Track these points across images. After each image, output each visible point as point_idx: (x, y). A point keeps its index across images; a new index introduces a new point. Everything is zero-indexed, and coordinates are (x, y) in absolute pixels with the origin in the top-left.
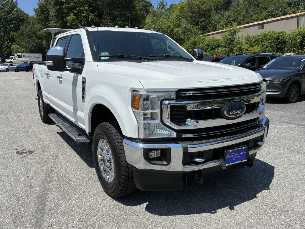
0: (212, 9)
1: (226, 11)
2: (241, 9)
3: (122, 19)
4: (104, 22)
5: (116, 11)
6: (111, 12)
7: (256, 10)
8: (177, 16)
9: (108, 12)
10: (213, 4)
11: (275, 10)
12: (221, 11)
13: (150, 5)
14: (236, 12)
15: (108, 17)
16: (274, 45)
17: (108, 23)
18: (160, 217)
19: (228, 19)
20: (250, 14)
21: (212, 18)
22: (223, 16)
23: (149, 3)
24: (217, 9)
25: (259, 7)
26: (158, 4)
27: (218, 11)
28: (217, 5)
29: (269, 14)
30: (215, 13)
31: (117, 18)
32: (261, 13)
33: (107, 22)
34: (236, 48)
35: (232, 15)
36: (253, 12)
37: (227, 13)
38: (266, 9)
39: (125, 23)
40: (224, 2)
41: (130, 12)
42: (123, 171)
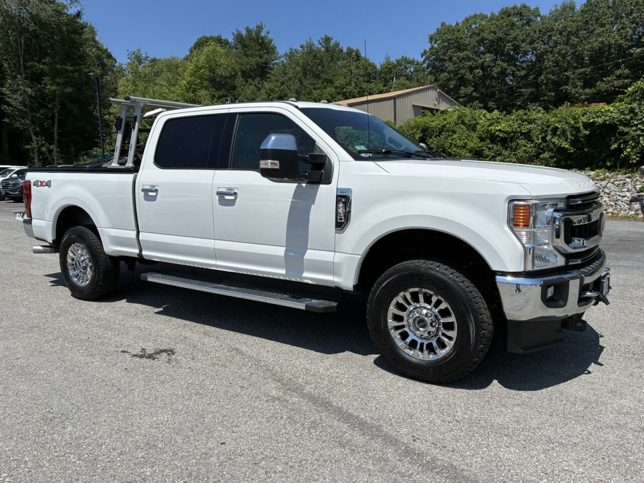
0: (236, 74)
1: (262, 80)
2: (290, 79)
3: (57, 80)
4: (10, 85)
5: (39, 62)
6: (29, 63)
7: (315, 82)
8: (188, 83)
9: (20, 65)
10: (238, 66)
11: (347, 85)
12: (253, 80)
13: (108, 55)
14: (283, 83)
15: (21, 74)
17: (21, 87)
19: (269, 95)
20: (308, 90)
21: (238, 91)
22: (259, 89)
23: (106, 51)
24: (246, 75)
25: (319, 78)
26: (129, 56)
27: (249, 80)
28: (245, 69)
29: (338, 91)
30: (244, 83)
31: (44, 78)
32: (325, 88)
33: (18, 86)
35: (277, 89)
36: (312, 87)
37: (267, 85)
38: (331, 82)
39: (66, 90)
40: (257, 65)
41: (77, 67)
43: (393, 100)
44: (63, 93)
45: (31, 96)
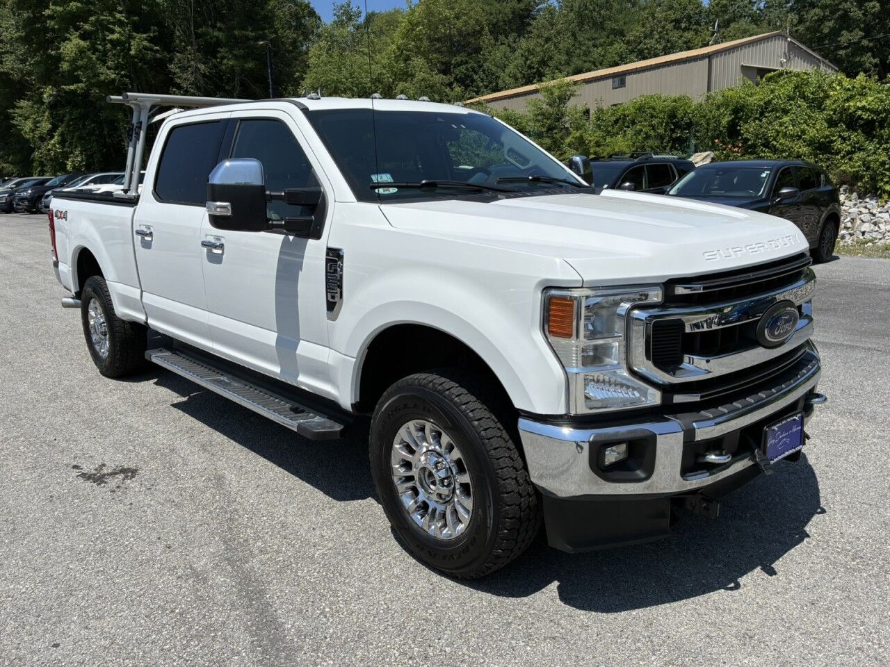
0: (482, 29)
1: (519, 36)
2: (559, 33)
3: (235, 52)
4: (179, 60)
5: (214, 27)
6: (200, 30)
7: (596, 36)
8: (398, 48)
9: (191, 31)
10: (486, 17)
11: (645, 38)
12: (506, 37)
13: (309, 12)
14: (548, 40)
15: (192, 45)
16: (666, 131)
17: (192, 63)
18: (612, 616)
19: (527, 59)
20: (584, 48)
21: (484, 55)
22: (513, 50)
23: (307, 6)
24: (496, 30)
25: (603, 29)
26: (335, 12)
27: (500, 37)
28: (495, 20)
29: (630, 48)
30: (493, 42)
31: (219, 49)
32: (611, 44)
33: (188, 61)
34: (568, 140)
35: (538, 49)
36: (590, 43)
37: (524, 43)
38: (622, 34)
39: (246, 66)
40: (513, 13)
41: (260, 32)
42: (509, 506)
43: (707, 60)
44: (243, 70)
45: (204, 75)
